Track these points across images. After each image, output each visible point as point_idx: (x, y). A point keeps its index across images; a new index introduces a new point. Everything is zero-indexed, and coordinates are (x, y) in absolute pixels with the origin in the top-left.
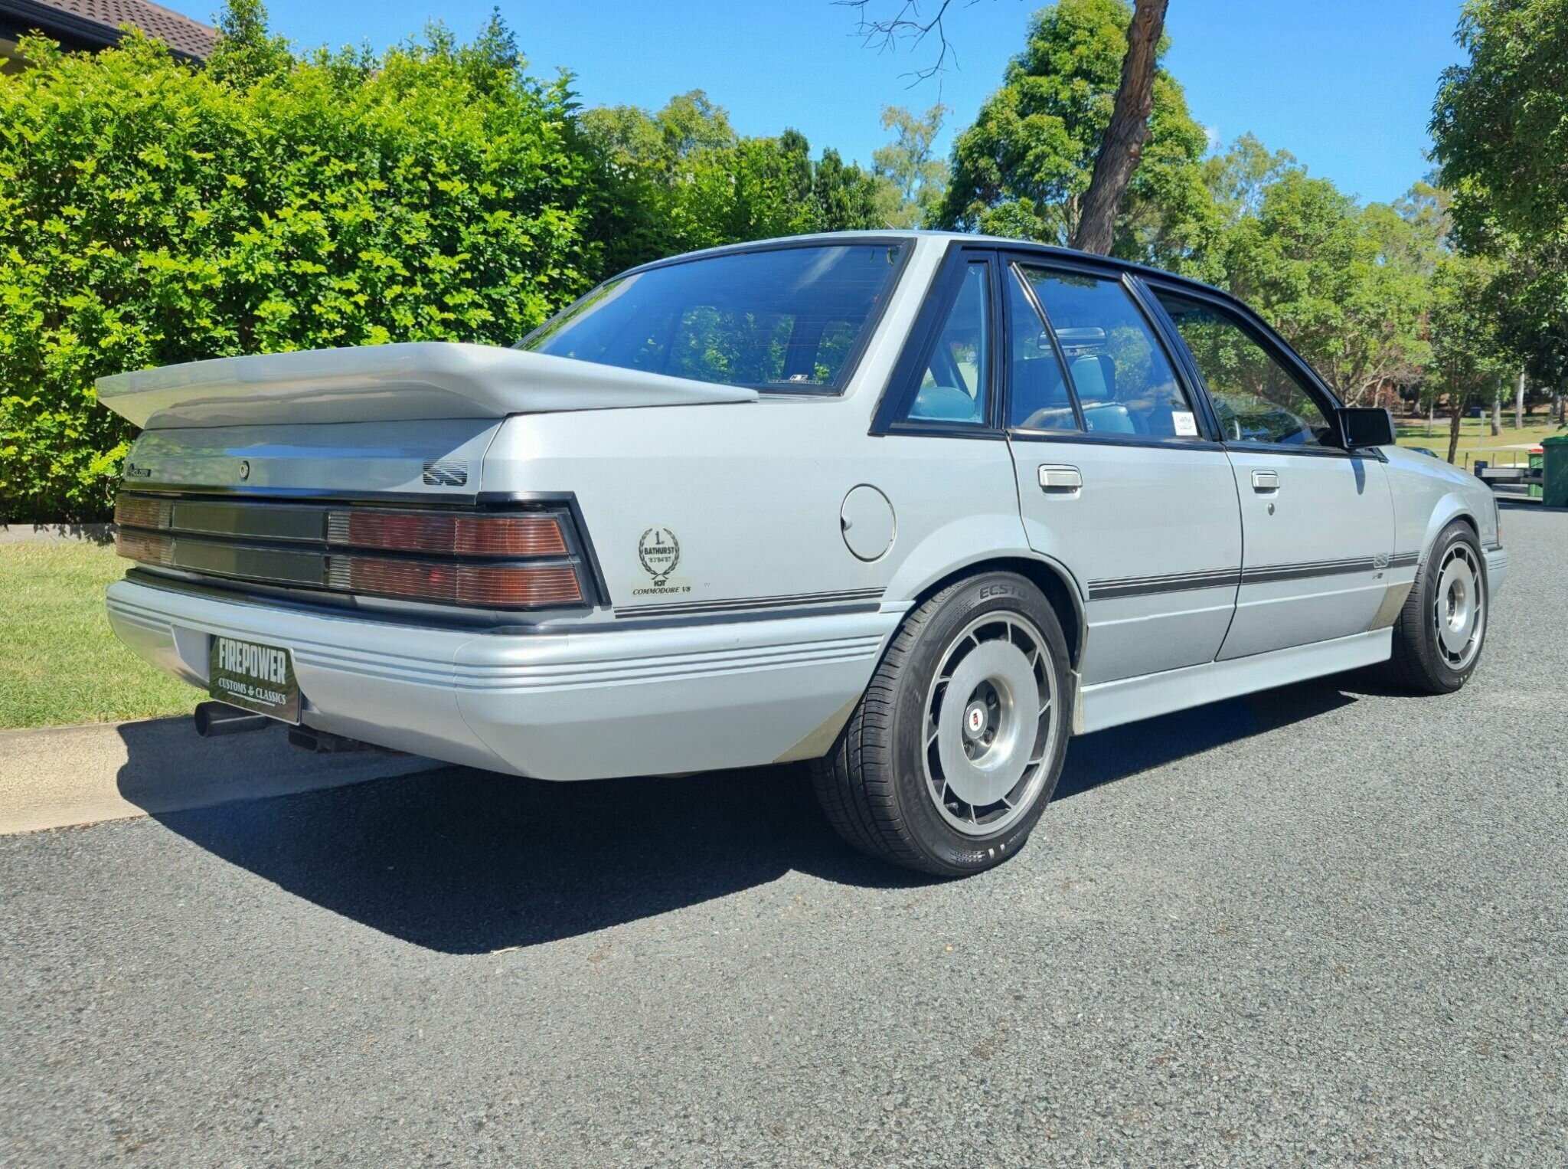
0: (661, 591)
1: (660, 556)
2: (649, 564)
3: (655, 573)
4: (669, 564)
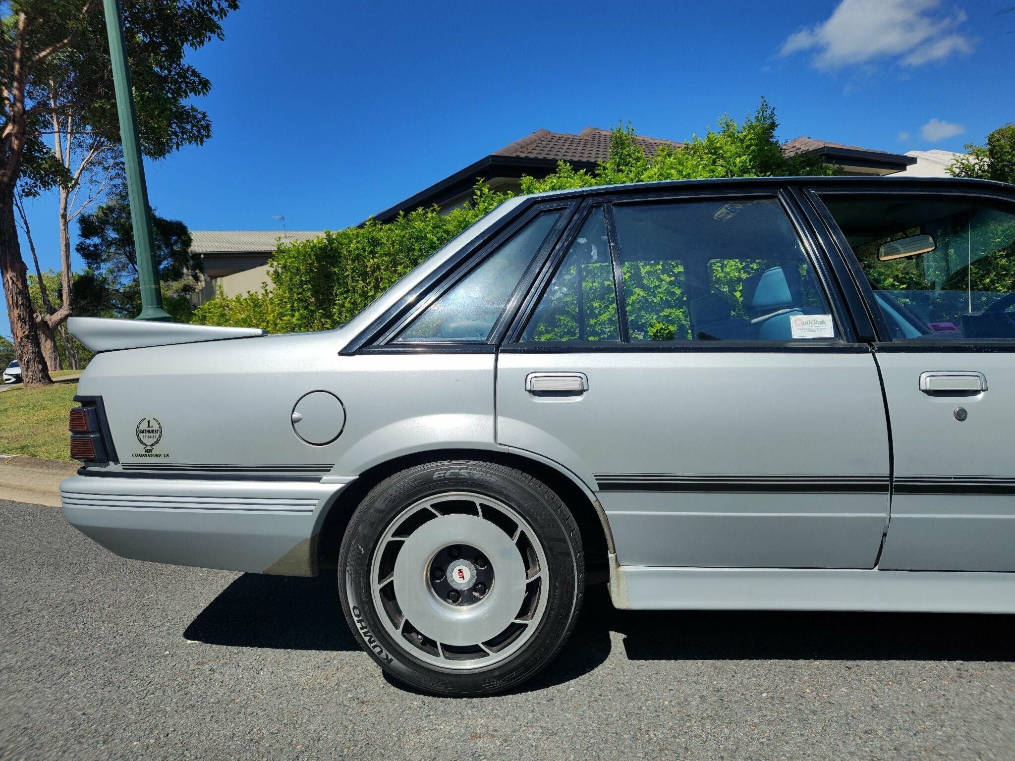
0: (149, 456)
1: (150, 435)
2: (142, 439)
3: (145, 445)
4: (155, 440)
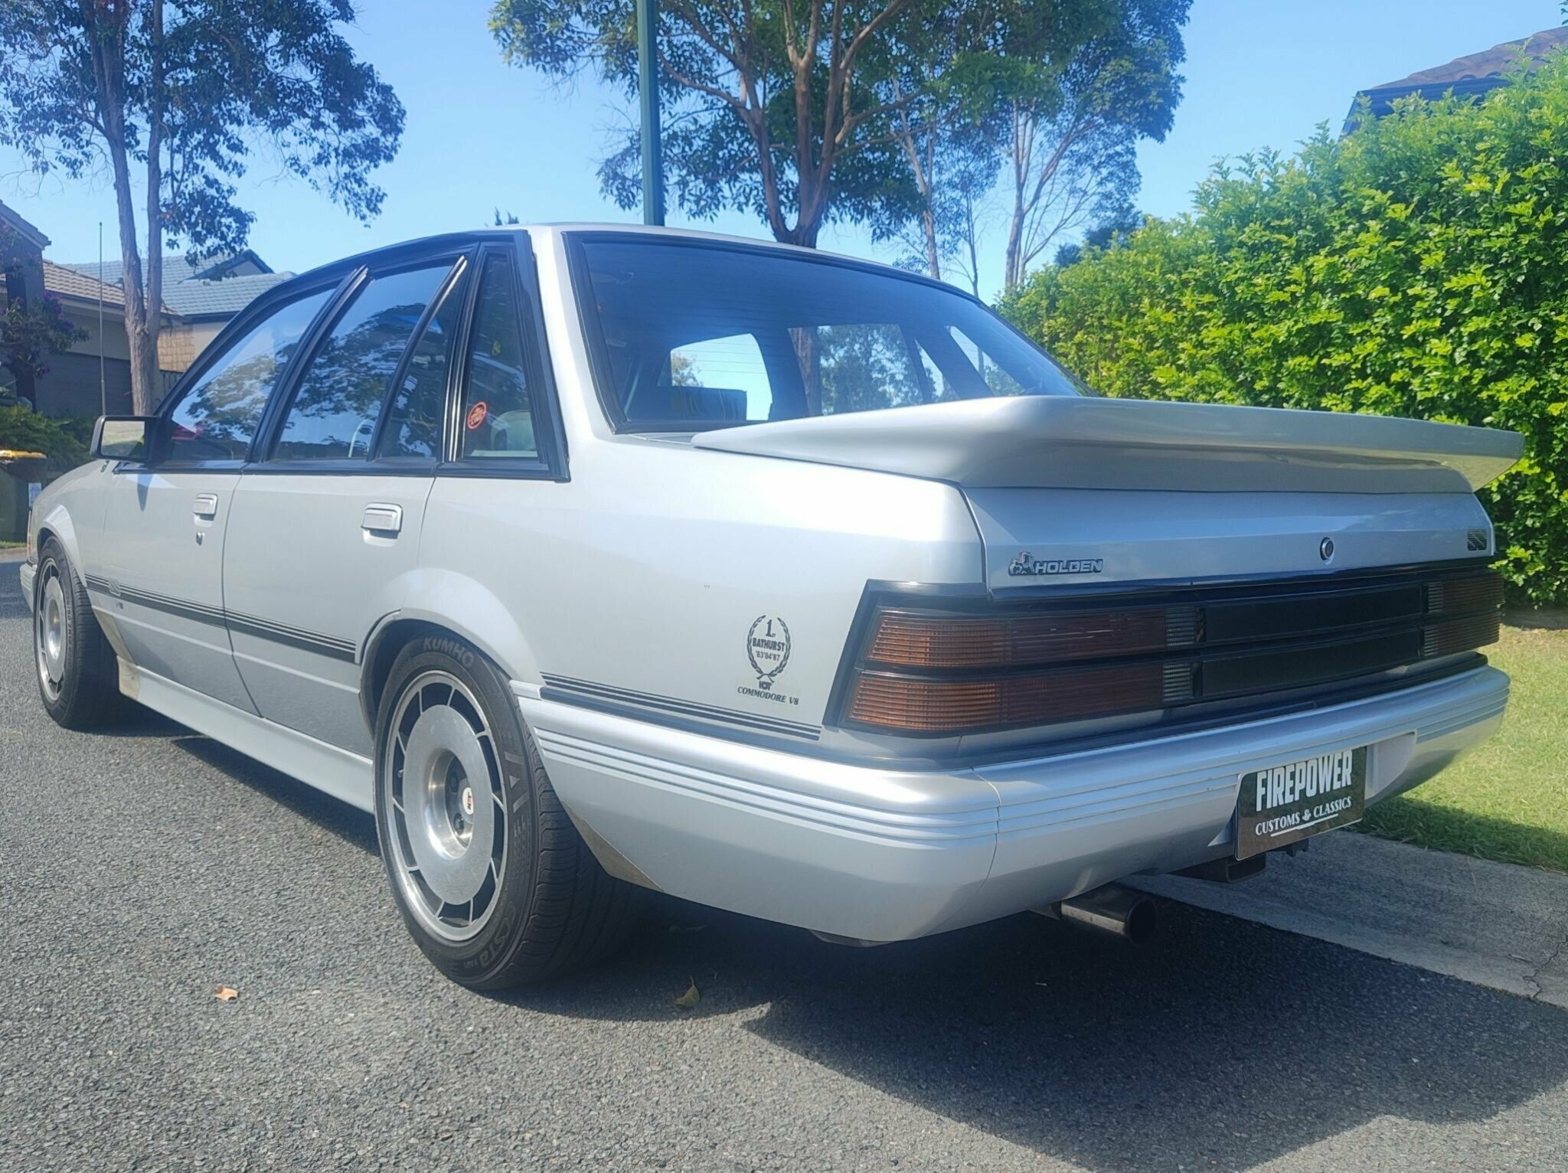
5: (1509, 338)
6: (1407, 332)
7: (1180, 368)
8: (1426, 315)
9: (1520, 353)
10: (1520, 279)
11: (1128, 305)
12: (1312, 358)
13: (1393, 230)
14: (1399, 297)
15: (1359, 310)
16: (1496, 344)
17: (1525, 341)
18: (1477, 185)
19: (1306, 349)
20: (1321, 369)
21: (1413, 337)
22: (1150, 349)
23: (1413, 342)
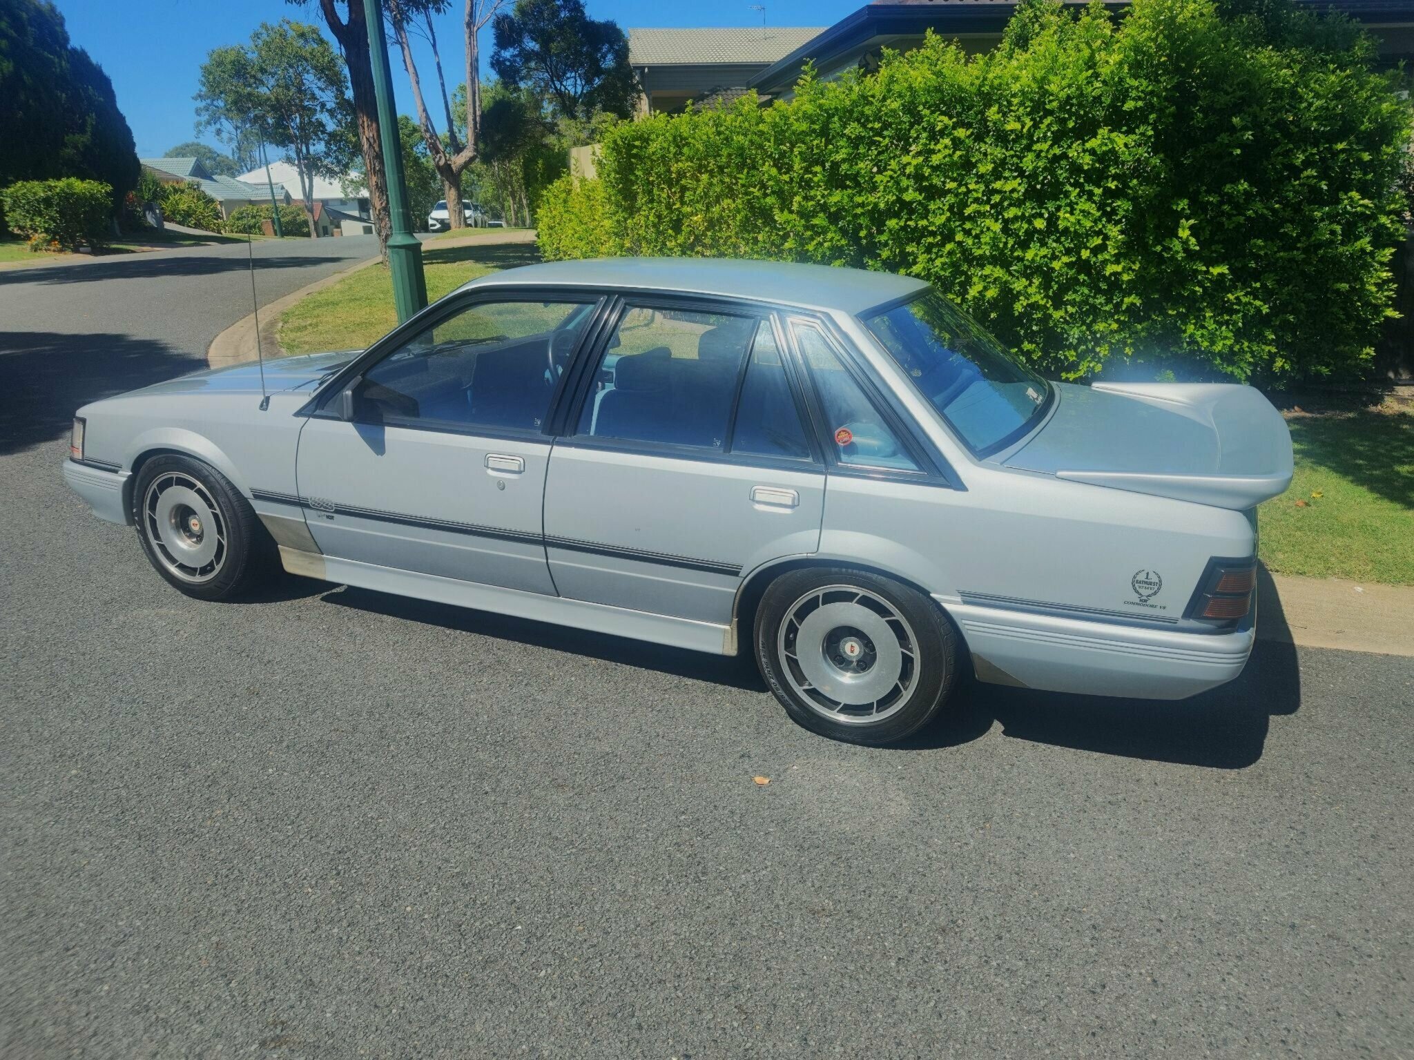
5: (1030, 222)
6: (967, 211)
7: (791, 212)
8: (976, 200)
9: (1036, 231)
10: (1039, 187)
11: (745, 162)
12: (900, 219)
13: (957, 143)
14: (963, 189)
15: (934, 193)
16: (1025, 226)
17: (1040, 224)
18: (1012, 125)
19: (897, 215)
20: (904, 228)
21: (969, 215)
22: (765, 195)
23: (970, 218)
